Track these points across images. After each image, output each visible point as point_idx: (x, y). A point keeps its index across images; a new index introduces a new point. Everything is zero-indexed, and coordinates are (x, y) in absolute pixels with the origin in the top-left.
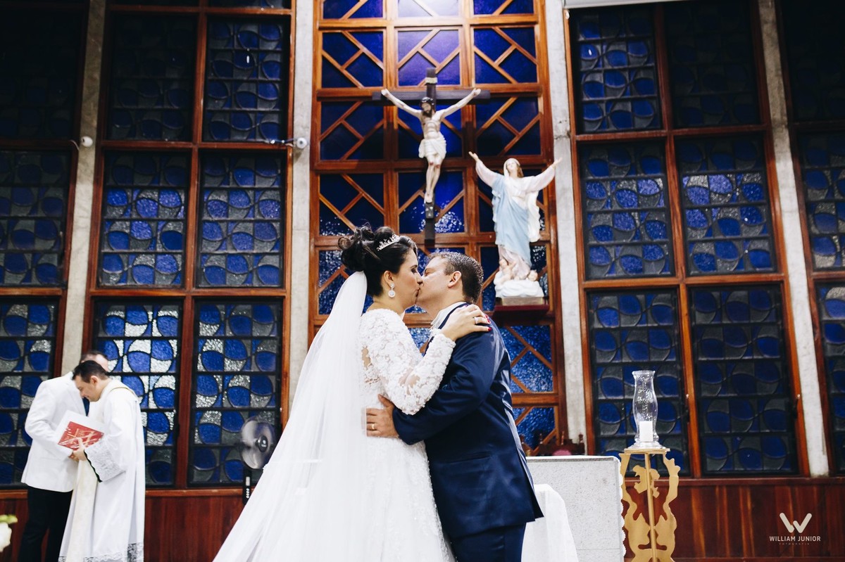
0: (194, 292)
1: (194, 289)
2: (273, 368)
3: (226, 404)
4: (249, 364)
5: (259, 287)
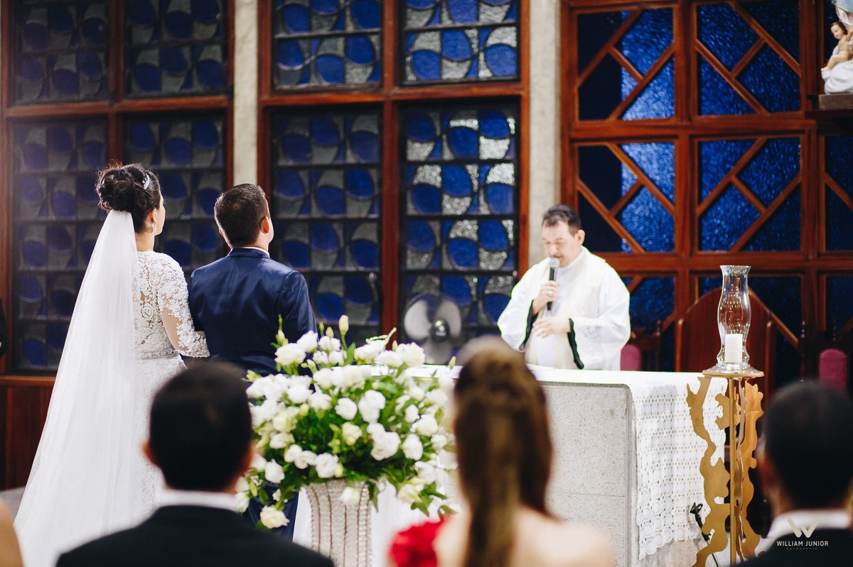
0: (395, 95)
1: (396, 90)
2: (509, 209)
3: (447, 265)
4: (475, 201)
5: (488, 82)
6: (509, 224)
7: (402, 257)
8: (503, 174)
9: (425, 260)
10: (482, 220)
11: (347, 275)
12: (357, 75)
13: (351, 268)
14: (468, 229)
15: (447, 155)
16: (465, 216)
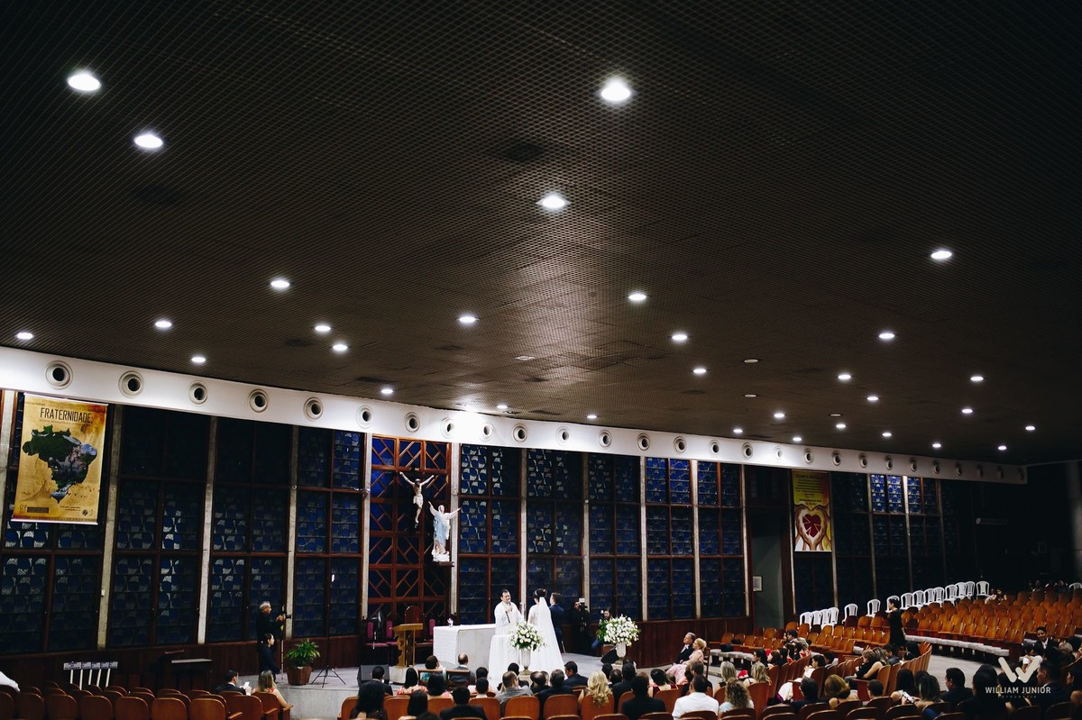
13: (316, 603)
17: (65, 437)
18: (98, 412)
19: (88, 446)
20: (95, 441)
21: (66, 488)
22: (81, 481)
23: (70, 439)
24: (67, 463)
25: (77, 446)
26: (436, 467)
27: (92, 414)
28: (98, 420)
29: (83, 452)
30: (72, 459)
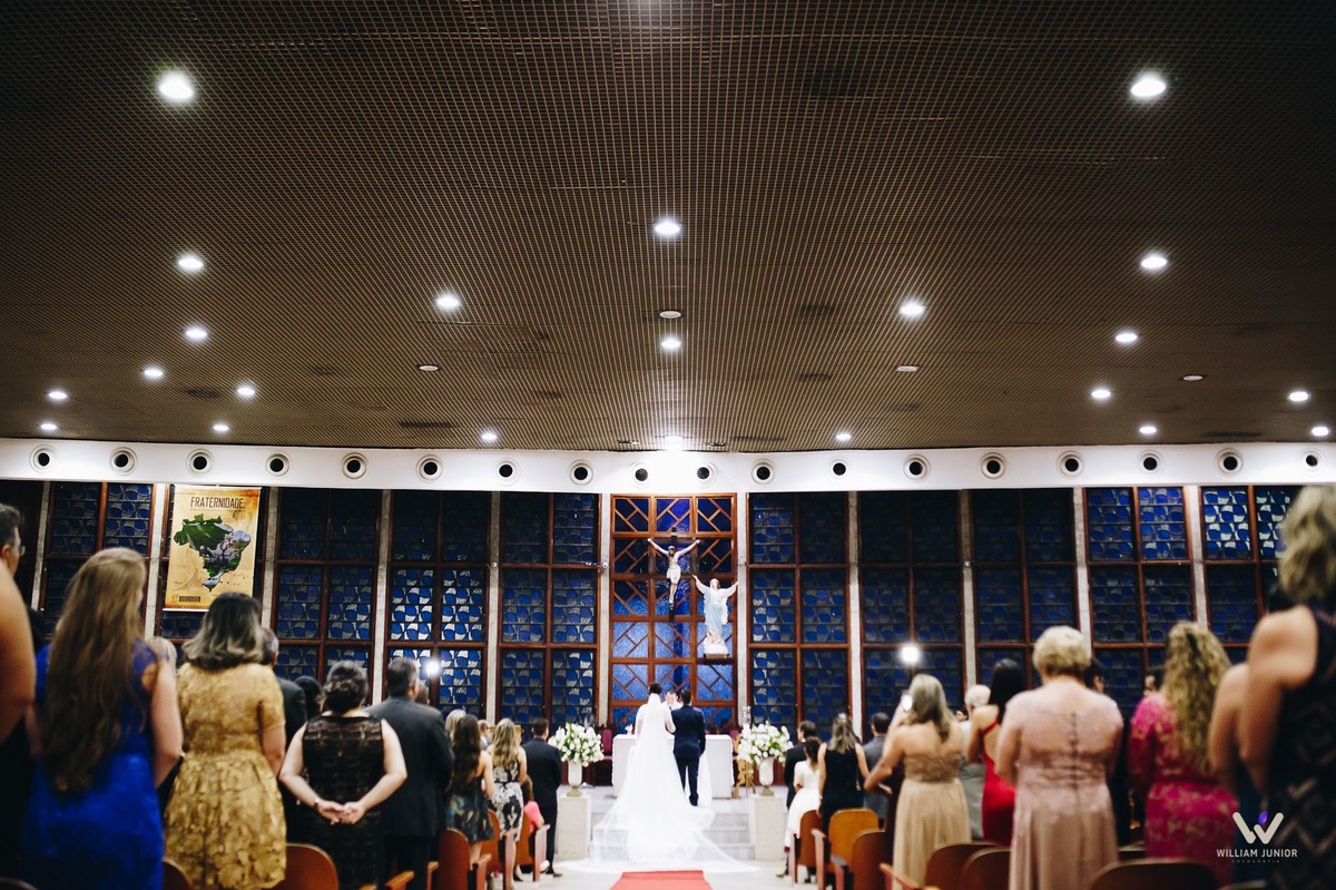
0: (550, 646)
4: (579, 682)
5: (583, 643)
6: (591, 690)
7: (551, 701)
8: (589, 673)
9: (560, 703)
10: (580, 688)
11: (530, 707)
12: (535, 638)
13: (531, 704)
14: (576, 691)
15: (568, 667)
16: (575, 687)
17: (216, 525)
18: (251, 496)
19: (240, 532)
20: (245, 526)
21: (217, 577)
22: (234, 568)
23: (221, 526)
24: (218, 551)
25: (228, 533)
26: (714, 530)
27: (245, 499)
28: (251, 505)
29: (236, 538)
30: (224, 547)
